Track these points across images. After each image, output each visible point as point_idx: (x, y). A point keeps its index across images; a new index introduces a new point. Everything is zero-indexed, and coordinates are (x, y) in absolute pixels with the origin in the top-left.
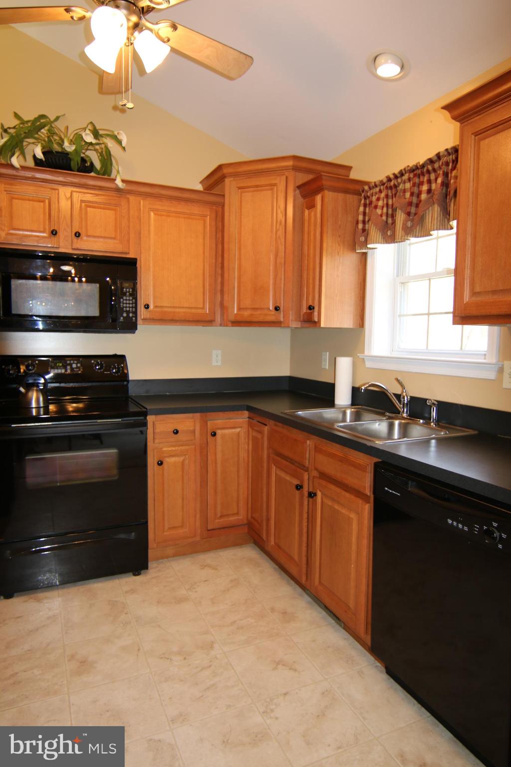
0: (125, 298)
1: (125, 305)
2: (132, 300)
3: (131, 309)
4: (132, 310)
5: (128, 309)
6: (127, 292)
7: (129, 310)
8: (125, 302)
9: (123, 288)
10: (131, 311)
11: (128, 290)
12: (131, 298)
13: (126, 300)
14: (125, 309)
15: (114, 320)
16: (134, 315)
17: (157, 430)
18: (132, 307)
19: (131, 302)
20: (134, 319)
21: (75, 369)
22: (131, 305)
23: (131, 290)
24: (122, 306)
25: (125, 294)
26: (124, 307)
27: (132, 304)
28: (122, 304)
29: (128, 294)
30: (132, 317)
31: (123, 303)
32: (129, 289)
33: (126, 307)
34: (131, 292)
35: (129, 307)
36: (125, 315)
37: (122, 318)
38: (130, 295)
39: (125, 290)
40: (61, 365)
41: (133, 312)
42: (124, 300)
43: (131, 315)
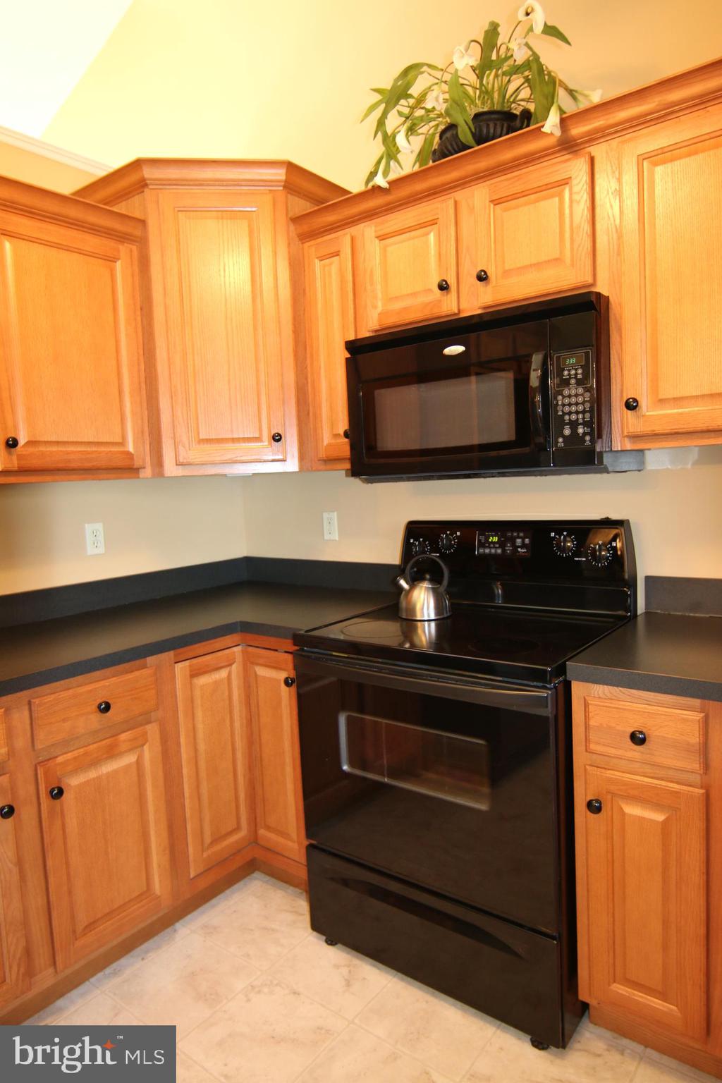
0: (566, 392)
1: (567, 409)
2: (582, 395)
3: (580, 416)
4: (584, 418)
5: (574, 417)
6: (570, 378)
7: (578, 419)
8: (567, 401)
9: (564, 370)
10: (581, 421)
11: (573, 372)
12: (580, 390)
13: (570, 396)
14: (567, 417)
15: (543, 448)
16: (588, 430)
17: (592, 723)
18: (584, 412)
19: (580, 399)
20: (588, 438)
21: (519, 550)
22: (581, 408)
23: (580, 371)
24: (560, 413)
25: (566, 383)
26: (564, 414)
27: (583, 403)
28: (560, 408)
29: (573, 381)
30: (585, 434)
31: (564, 405)
32: (576, 370)
33: (570, 413)
34: (580, 377)
35: (577, 413)
36: (567, 432)
37: (561, 440)
38: (579, 383)
39: (566, 373)
40: (496, 539)
41: (585, 424)
42: (564, 397)
43: (581, 431)
